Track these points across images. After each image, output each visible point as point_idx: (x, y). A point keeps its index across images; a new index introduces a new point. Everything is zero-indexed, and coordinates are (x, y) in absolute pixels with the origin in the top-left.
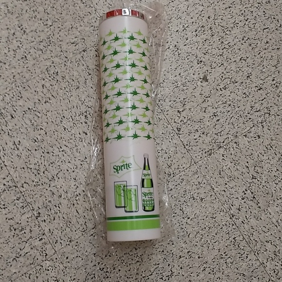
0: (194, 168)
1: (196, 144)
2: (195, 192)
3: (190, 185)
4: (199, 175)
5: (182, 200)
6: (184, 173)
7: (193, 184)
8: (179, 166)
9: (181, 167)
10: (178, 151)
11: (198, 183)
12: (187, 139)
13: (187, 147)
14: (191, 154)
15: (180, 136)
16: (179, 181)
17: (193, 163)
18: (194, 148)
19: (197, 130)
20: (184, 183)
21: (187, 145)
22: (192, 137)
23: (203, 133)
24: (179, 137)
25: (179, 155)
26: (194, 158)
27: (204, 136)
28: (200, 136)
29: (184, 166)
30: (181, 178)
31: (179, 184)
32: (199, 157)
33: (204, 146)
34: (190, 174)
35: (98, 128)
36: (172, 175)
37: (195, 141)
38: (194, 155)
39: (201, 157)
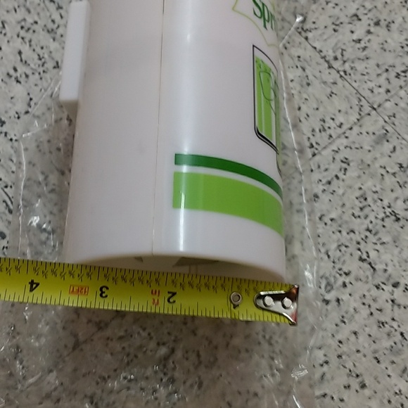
0: (374, 124)
1: (362, 55)
2: (394, 195)
3: (372, 176)
4: (394, 142)
5: (360, 225)
6: (345, 142)
7: (383, 172)
8: (324, 121)
9: (330, 123)
10: (311, 77)
11: (396, 169)
12: (333, 41)
13: (336, 65)
14: (355, 85)
15: (310, 35)
16: (335, 168)
17: (367, 109)
18: (360, 66)
19: (356, 15)
20: (353, 172)
21: (336, 58)
22: (345, 36)
23: (377, 24)
24: (306, 38)
25: (317, 90)
26: (367, 93)
27: (381, 31)
28: (369, 32)
29: (340, 119)
30: (339, 157)
31: (337, 177)
32: (382, 90)
33: (389, 59)
34: (367, 142)
35: (35, 27)
36: (309, 152)
37: (358, 45)
38: (366, 86)
39: (388, 91)
